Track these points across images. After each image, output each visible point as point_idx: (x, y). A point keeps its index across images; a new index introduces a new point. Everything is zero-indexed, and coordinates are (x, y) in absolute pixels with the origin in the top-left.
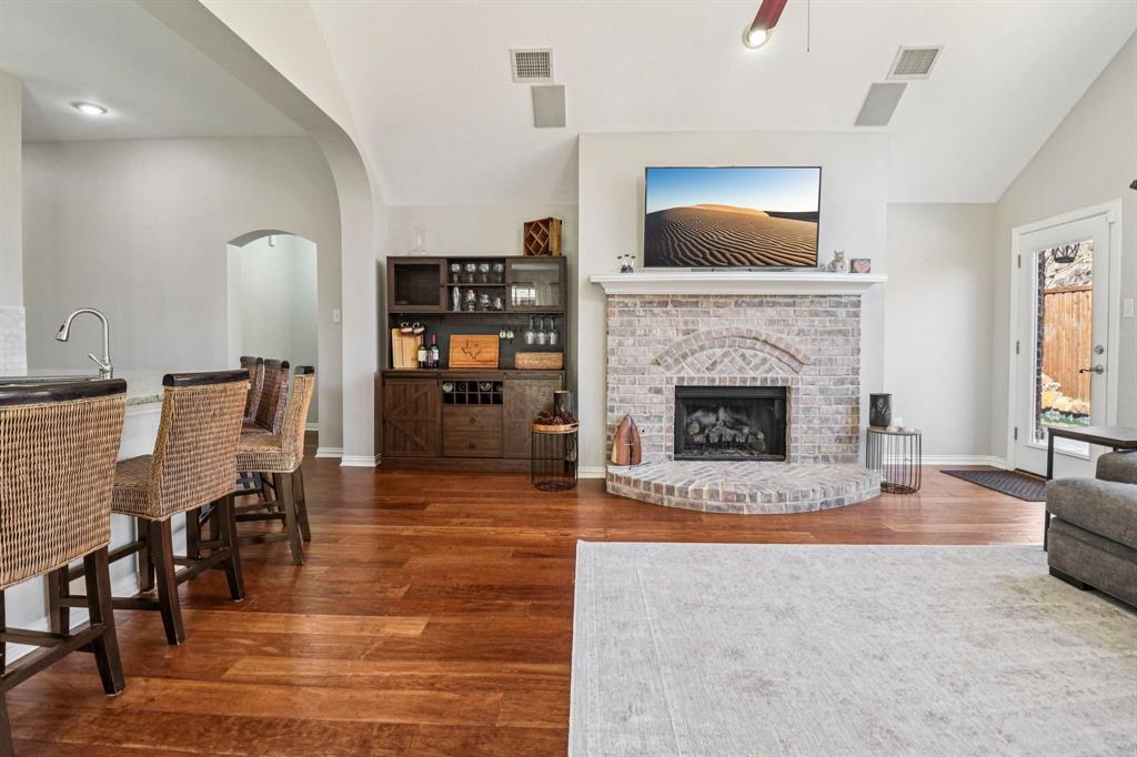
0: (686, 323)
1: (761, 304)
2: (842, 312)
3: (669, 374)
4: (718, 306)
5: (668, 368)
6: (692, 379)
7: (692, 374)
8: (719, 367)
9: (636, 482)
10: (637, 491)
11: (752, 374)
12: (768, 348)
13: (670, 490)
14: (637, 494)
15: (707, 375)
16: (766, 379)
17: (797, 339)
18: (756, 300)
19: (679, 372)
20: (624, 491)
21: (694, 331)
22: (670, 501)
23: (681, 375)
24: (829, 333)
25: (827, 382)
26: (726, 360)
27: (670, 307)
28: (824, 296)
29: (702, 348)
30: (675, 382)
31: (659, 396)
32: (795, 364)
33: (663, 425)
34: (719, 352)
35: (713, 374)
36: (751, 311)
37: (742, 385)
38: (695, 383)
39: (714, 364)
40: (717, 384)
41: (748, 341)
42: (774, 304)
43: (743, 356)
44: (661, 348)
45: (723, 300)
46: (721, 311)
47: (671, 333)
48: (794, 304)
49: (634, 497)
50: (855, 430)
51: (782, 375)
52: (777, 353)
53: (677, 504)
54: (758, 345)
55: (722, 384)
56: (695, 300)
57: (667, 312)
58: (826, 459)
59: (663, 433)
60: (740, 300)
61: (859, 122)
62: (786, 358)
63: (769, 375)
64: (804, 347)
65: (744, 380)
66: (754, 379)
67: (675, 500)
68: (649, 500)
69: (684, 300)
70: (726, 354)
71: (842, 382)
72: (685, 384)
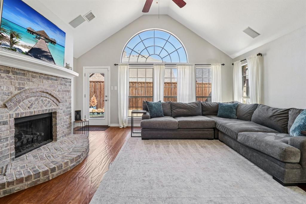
0: (19, 84)
1: (48, 79)
2: (68, 84)
3: (11, 112)
4: (33, 77)
5: (11, 109)
6: (22, 113)
7: (22, 111)
8: (34, 106)
9: (28, 178)
10: (29, 182)
11: (45, 108)
12: (50, 97)
13: (53, 170)
14: (30, 184)
15: (29, 110)
16: (50, 109)
17: (58, 93)
18: (46, 77)
19: (16, 110)
20: (17, 189)
21: (23, 88)
22: (53, 175)
23: (17, 112)
24: (65, 91)
25: (64, 108)
26: (36, 102)
27: (10, 74)
28: (64, 78)
29: (27, 97)
30: (14, 116)
31: (6, 126)
32: (57, 103)
33: (8, 142)
34: (33, 98)
35: (32, 110)
36: (44, 81)
37: (42, 113)
38: (24, 116)
39: (32, 105)
40: (33, 114)
41: (45, 94)
42: (52, 79)
43: (42, 100)
44: (6, 98)
45: (35, 75)
46: (34, 80)
47: (12, 89)
48: (56, 80)
49: (26, 188)
50: (71, 123)
51: (54, 107)
52: (53, 99)
53: (57, 174)
54: (48, 96)
55: (35, 114)
56: (23, 72)
57: (9, 77)
58: (65, 135)
59: (9, 147)
60: (41, 75)
61: (69, 23)
62: (55, 101)
63: (50, 108)
64: (60, 96)
65: (43, 111)
66: (46, 110)
67: (55, 174)
68: (39, 183)
69: (18, 71)
70: (36, 100)
71: (68, 108)
72: (19, 117)
